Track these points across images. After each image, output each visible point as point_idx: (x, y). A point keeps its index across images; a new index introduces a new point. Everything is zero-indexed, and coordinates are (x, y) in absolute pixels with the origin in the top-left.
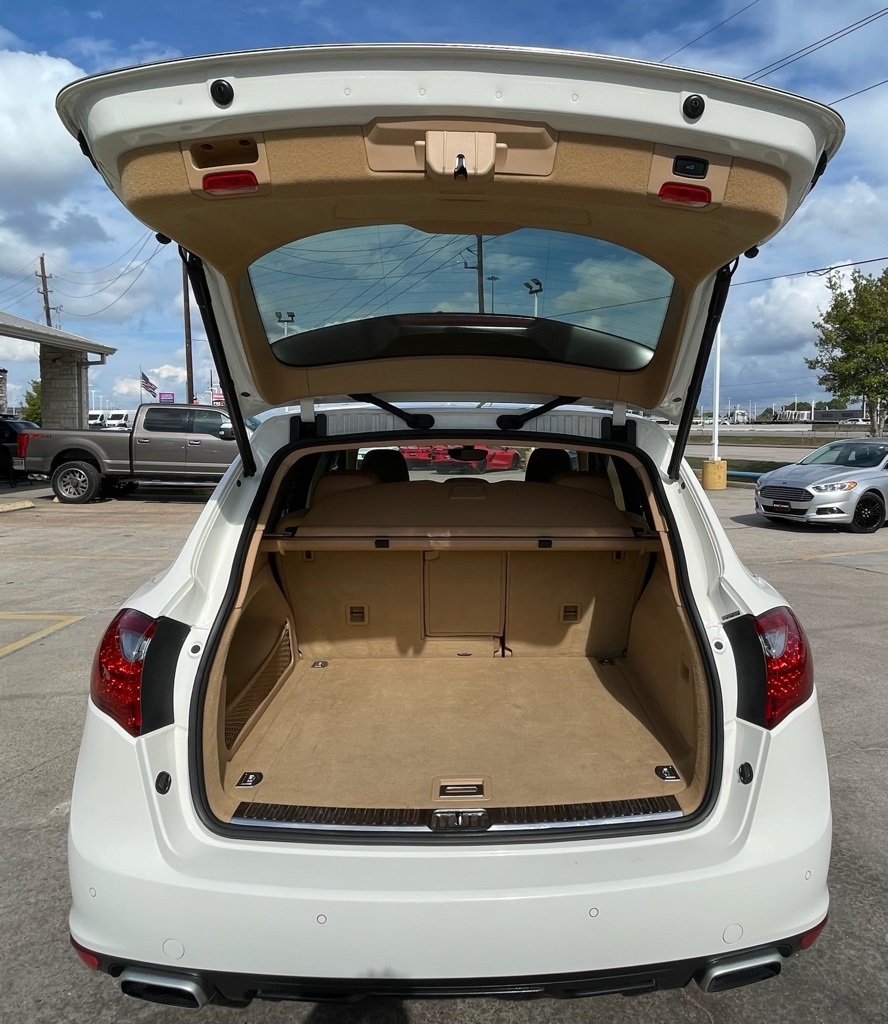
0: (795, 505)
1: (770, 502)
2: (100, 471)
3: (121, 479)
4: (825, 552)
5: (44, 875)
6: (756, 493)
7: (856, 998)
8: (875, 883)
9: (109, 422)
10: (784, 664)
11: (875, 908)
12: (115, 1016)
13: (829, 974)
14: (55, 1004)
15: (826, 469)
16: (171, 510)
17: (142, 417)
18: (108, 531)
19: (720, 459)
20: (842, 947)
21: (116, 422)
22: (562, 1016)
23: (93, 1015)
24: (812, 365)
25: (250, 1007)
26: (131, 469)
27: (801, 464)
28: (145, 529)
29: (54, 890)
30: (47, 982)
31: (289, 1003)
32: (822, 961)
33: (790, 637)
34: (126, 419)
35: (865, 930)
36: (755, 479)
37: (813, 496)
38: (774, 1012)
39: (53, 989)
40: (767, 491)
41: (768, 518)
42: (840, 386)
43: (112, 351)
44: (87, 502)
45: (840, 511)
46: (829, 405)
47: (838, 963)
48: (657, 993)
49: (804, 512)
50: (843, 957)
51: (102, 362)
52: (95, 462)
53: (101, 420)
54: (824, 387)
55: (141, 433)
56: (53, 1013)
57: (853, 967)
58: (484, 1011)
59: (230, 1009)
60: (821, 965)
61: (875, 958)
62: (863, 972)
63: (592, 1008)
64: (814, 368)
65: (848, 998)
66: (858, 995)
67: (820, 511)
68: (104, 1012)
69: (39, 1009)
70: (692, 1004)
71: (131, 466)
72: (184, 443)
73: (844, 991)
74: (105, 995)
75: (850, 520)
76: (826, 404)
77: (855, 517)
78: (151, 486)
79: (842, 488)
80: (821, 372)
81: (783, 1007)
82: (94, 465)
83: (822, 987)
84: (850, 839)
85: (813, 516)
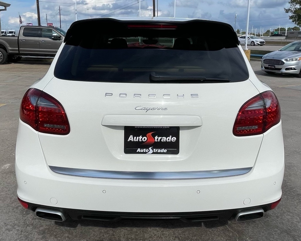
0: (277, 67)
1: (267, 66)
2: (7, 52)
3: (15, 55)
4: (287, 85)
5: (2, 187)
6: (262, 62)
7: (289, 230)
8: (298, 196)
9: (8, 34)
10: (270, 110)
11: (298, 204)
12: (32, 229)
13: (280, 223)
14: (11, 225)
15: (291, 53)
16: (35, 67)
17: (22, 31)
18: (12, 74)
19: (248, 49)
20: (286, 215)
21: (11, 34)
22: (185, 233)
23: (24, 228)
24: (287, 11)
25: (77, 228)
26: (19, 51)
27: (280, 51)
28: (25, 74)
29: (6, 191)
30: (8, 218)
31: (90, 227)
32: (278, 219)
33: (272, 101)
34: (14, 33)
35: (294, 210)
36: (261, 57)
37: (284, 63)
38: (260, 234)
39: (10, 221)
40: (266, 61)
41: (265, 71)
42: (298, 20)
43: (9, 5)
44: (3, 64)
45: (294, 69)
46: (293, 29)
47: (284, 220)
48: (218, 228)
49: (280, 69)
50: (285, 218)
51: (5, 10)
52: (5, 48)
53: (5, 33)
54: (291, 20)
55: (22, 37)
56: (11, 227)
57: (288, 221)
58: (158, 231)
59: (70, 228)
60: (277, 221)
61: (297, 219)
62: (292, 223)
63: (195, 231)
64: (288, 12)
65: (287, 231)
66: (290, 230)
67: (287, 69)
68: (28, 227)
69: (6, 226)
70: (231, 231)
71: (19, 50)
72: (38, 41)
73: (285, 228)
74: (27, 223)
75: (298, 73)
76: (292, 28)
77: (300, 72)
78: (26, 58)
79: (296, 60)
80: (290, 14)
81: (263, 232)
82: (5, 50)
83: (277, 227)
84: (291, 182)
85: (284, 71)
